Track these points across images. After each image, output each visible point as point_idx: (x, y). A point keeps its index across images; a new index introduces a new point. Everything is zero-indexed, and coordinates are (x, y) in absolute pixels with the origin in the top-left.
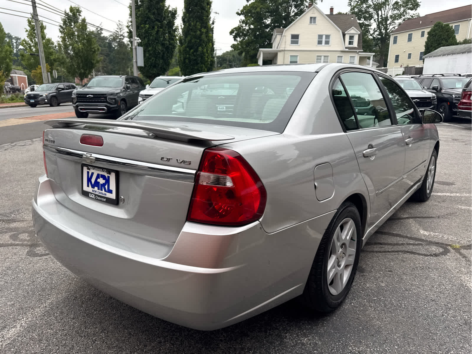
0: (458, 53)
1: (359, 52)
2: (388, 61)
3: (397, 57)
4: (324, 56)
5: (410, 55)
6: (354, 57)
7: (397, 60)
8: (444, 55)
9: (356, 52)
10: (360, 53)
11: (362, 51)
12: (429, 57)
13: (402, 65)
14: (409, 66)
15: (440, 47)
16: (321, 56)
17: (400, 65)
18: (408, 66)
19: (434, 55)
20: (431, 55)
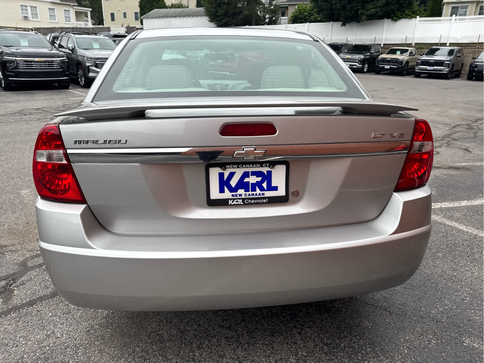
0: (172, 17)
1: (74, 5)
2: (104, 18)
3: (112, 15)
4: (31, 7)
5: (125, 14)
6: (69, 11)
7: (113, 19)
8: (160, 17)
9: (71, 5)
10: (74, 7)
11: (77, 4)
12: (147, 18)
13: (123, 24)
14: (131, 26)
15: (154, 9)
16: (26, 6)
17: (121, 24)
18: (129, 26)
19: (151, 16)
20: (148, 17)
